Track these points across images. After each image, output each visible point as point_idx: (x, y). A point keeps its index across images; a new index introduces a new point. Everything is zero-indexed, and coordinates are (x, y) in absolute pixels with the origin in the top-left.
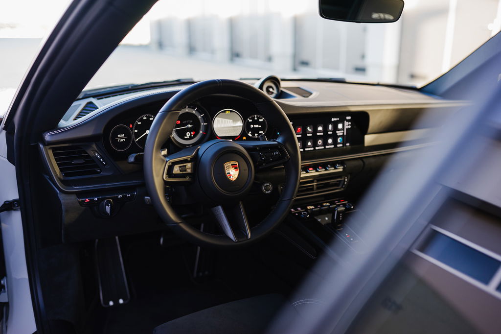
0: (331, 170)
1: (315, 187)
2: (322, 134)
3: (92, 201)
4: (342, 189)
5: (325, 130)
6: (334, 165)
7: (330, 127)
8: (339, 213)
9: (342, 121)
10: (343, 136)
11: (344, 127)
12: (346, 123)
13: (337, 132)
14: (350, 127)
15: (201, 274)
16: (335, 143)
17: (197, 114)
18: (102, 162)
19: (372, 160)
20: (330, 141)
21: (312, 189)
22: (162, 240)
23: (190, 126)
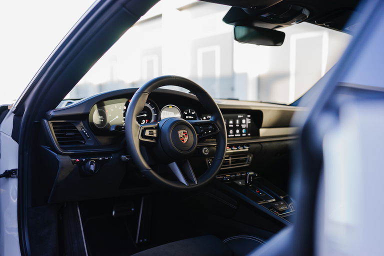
0: (241, 150)
1: (230, 162)
2: (232, 126)
3: (81, 161)
4: (248, 165)
5: (234, 123)
6: (242, 145)
7: (238, 122)
8: (250, 176)
9: (245, 118)
10: (246, 128)
11: (246, 122)
12: (248, 120)
13: (242, 125)
14: (250, 122)
15: (141, 241)
16: (241, 133)
17: (150, 107)
18: (86, 136)
19: (267, 144)
20: (238, 131)
21: (228, 163)
22: (114, 213)
23: (145, 115)
